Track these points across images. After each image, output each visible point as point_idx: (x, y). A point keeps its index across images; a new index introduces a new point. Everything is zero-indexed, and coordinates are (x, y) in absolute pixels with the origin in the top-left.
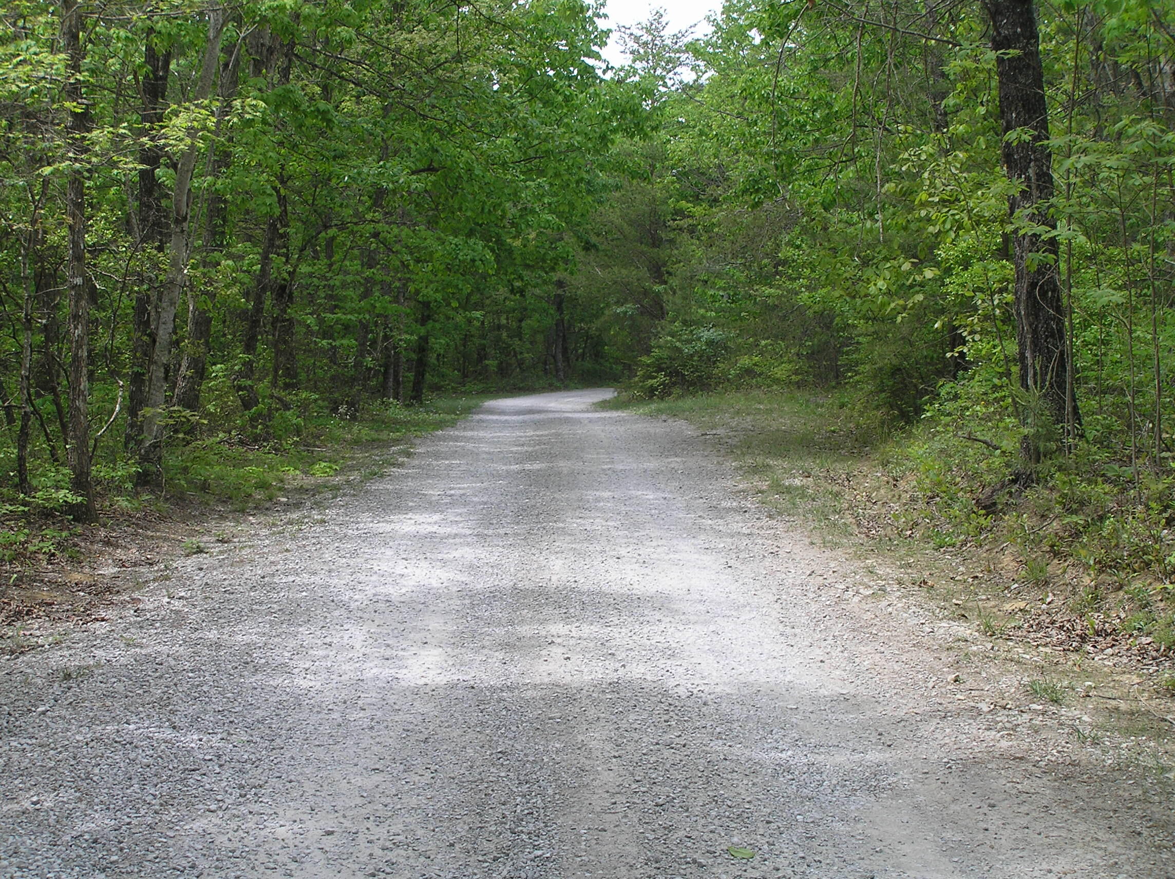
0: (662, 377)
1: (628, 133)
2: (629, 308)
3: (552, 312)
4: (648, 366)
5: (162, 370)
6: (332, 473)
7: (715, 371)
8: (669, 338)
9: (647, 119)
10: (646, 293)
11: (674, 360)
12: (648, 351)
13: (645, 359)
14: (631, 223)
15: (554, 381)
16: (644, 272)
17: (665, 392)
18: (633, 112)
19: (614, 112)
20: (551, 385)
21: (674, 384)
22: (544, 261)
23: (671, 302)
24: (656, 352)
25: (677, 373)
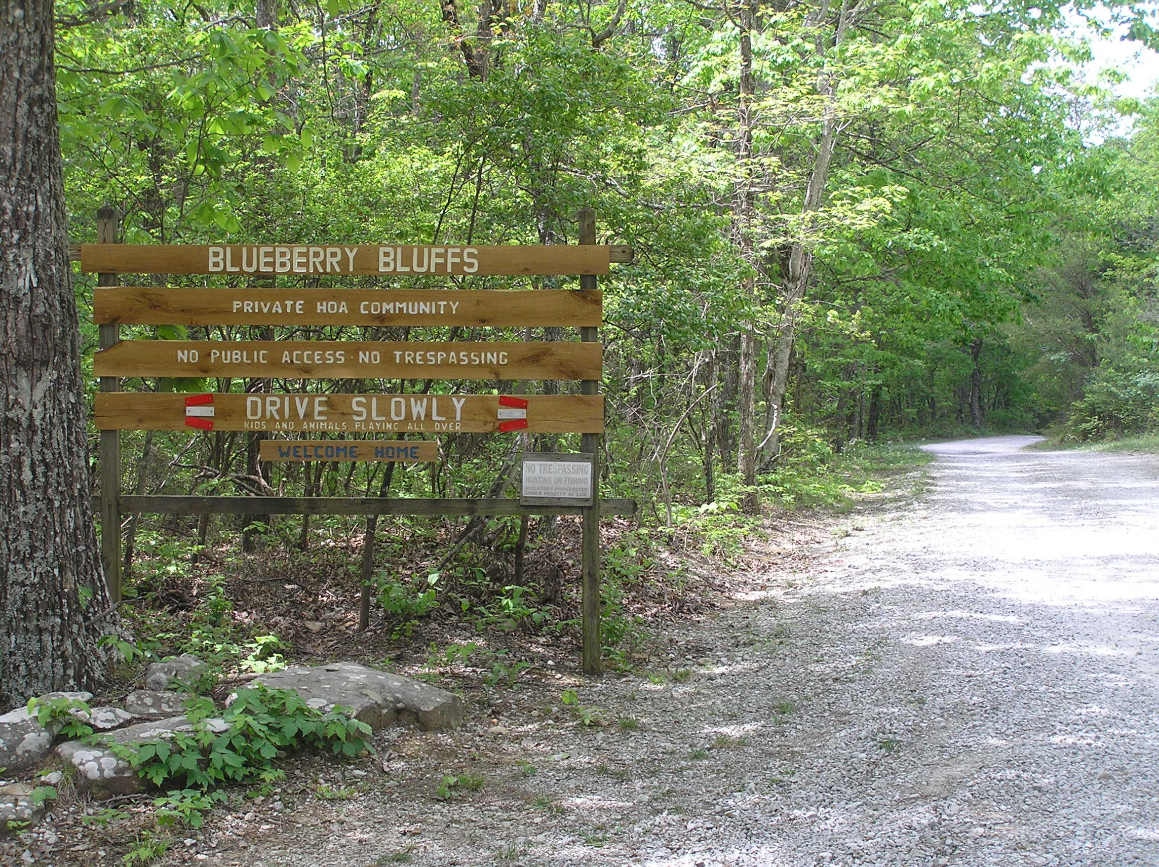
0: (1095, 421)
1: (1092, 194)
2: (1061, 356)
3: (969, 362)
4: (1081, 410)
5: (780, 399)
6: (880, 490)
7: (1150, 415)
8: (1105, 384)
9: (1111, 181)
10: (1078, 340)
11: (1109, 404)
12: (1081, 397)
13: (1078, 404)
14: (1063, 275)
15: (970, 428)
16: (1078, 322)
17: (1098, 436)
18: (1098, 175)
19: (1079, 176)
20: (968, 432)
21: (1108, 427)
22: (991, 312)
23: (1105, 350)
24: (1089, 398)
25: (1111, 417)
